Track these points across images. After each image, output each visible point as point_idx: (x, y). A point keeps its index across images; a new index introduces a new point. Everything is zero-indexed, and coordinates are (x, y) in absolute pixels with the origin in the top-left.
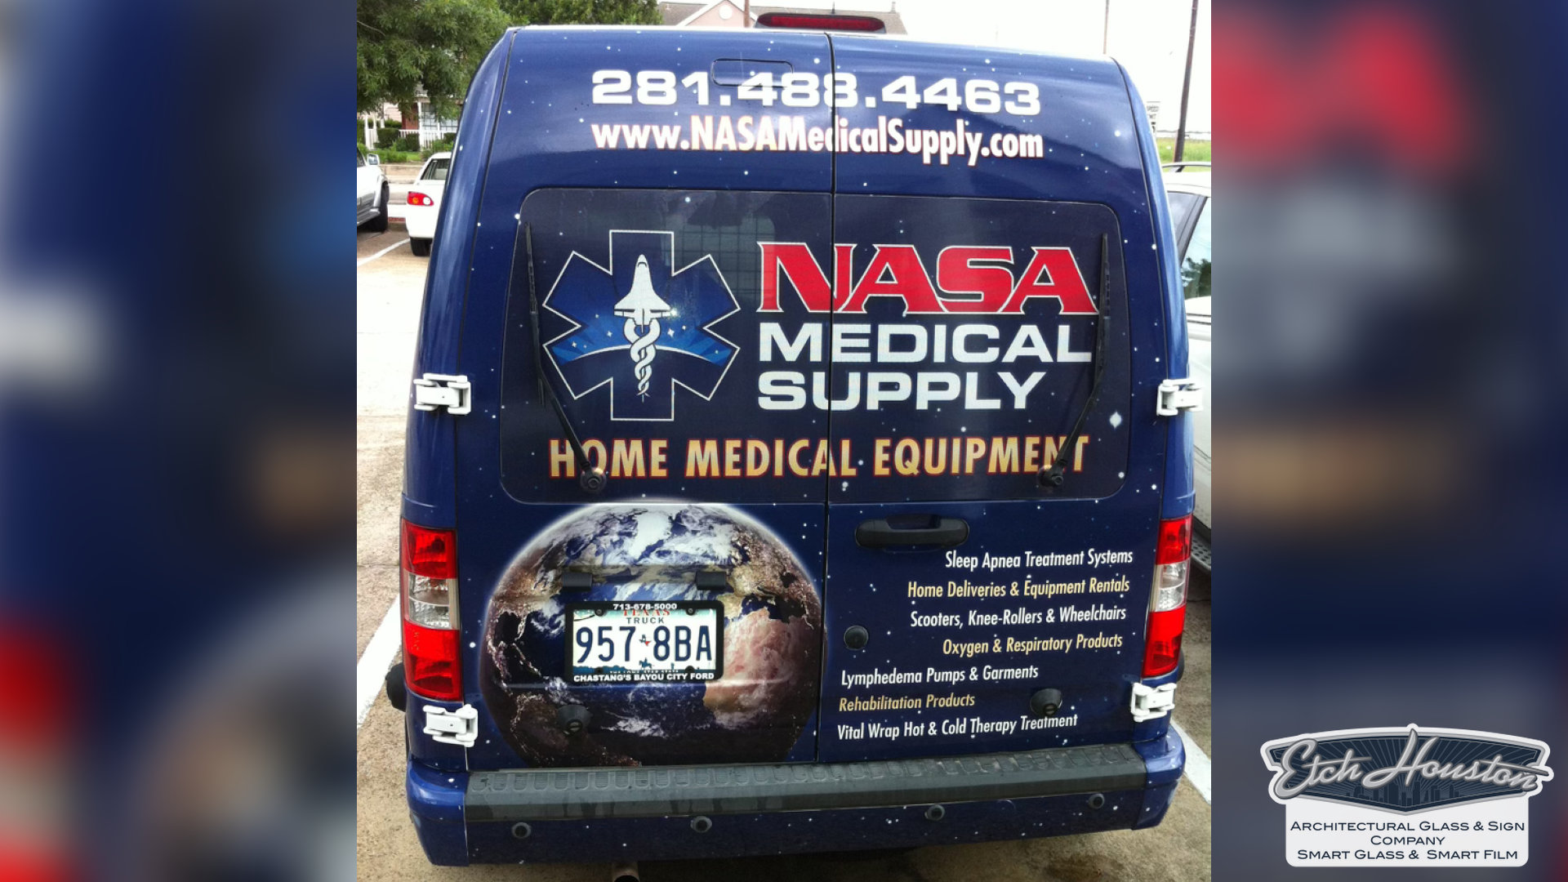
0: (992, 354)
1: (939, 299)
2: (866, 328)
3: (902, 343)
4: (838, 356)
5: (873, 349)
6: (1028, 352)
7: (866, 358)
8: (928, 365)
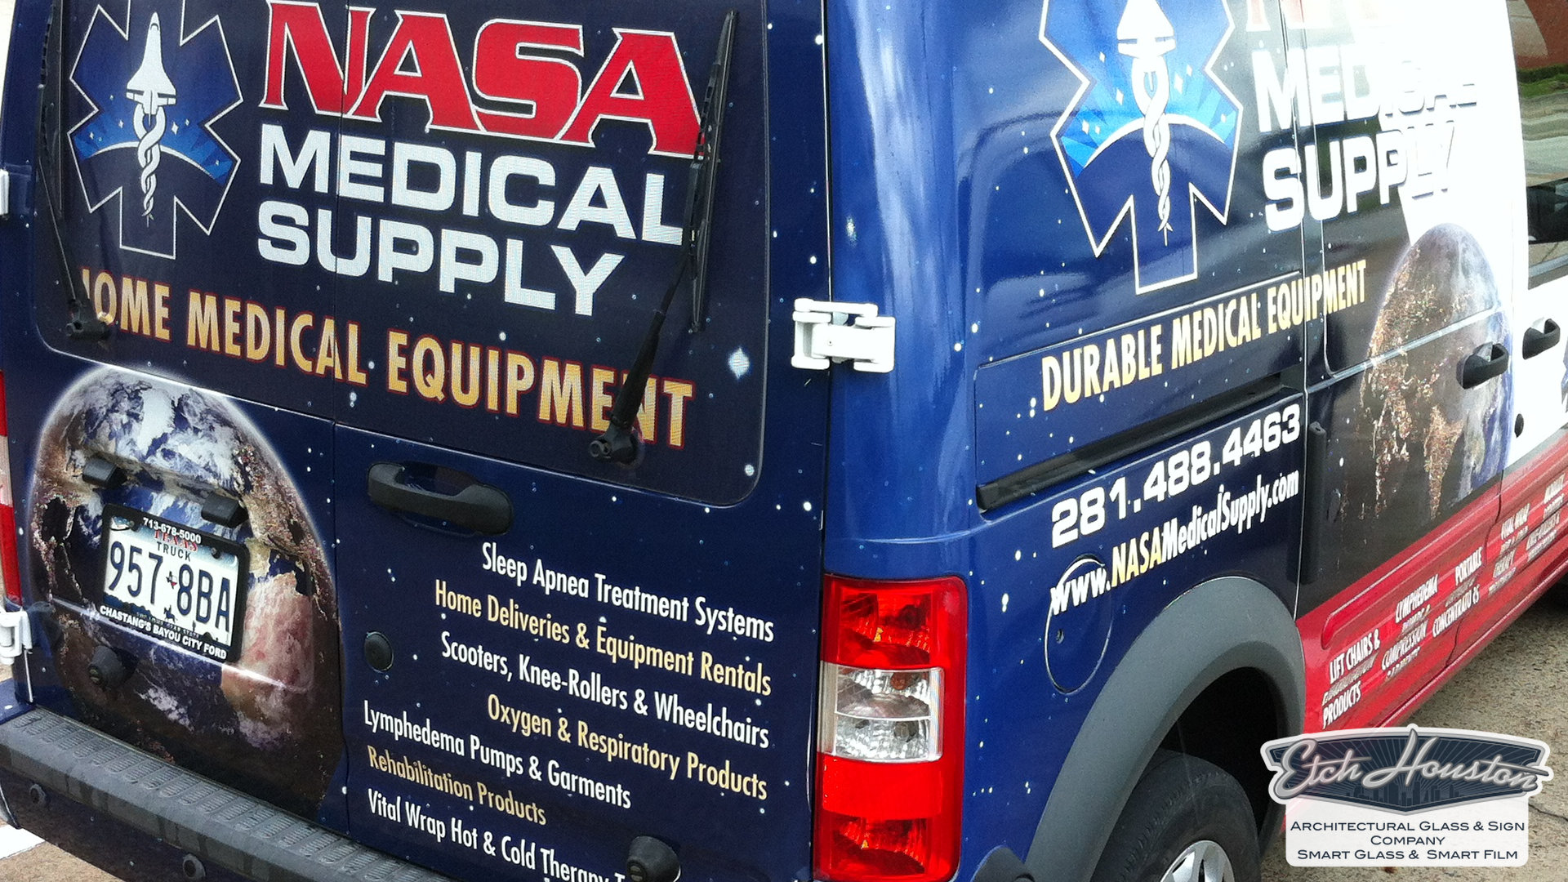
0: (540, 214)
1: (474, 108)
2: (377, 147)
3: (424, 177)
4: (347, 189)
5: (386, 181)
6: (597, 215)
7: (375, 194)
8: (453, 218)
